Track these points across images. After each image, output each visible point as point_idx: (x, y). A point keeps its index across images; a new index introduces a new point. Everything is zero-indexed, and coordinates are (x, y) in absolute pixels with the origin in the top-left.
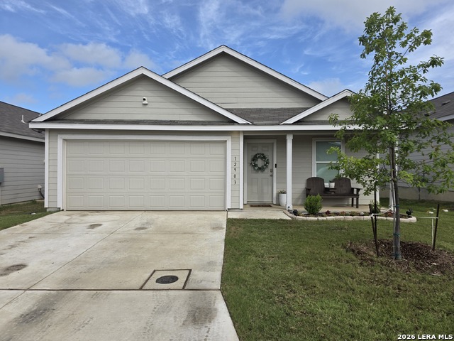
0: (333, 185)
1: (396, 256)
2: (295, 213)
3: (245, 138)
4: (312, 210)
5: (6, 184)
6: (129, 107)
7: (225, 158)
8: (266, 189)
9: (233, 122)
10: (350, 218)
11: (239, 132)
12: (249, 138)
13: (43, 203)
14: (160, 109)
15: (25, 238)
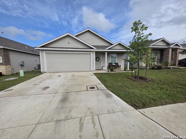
0: (115, 64)
1: (138, 79)
2: (108, 71)
3: (96, 53)
4: (112, 71)
5: (25, 66)
6: (64, 44)
7: (91, 58)
8: (99, 66)
9: (93, 49)
10: (121, 72)
11: (94, 51)
12: (97, 53)
13: (41, 71)
14: (73, 45)
15: (42, 80)
